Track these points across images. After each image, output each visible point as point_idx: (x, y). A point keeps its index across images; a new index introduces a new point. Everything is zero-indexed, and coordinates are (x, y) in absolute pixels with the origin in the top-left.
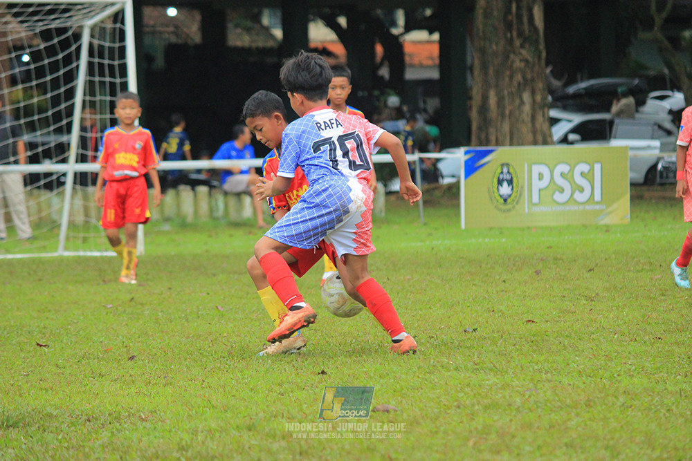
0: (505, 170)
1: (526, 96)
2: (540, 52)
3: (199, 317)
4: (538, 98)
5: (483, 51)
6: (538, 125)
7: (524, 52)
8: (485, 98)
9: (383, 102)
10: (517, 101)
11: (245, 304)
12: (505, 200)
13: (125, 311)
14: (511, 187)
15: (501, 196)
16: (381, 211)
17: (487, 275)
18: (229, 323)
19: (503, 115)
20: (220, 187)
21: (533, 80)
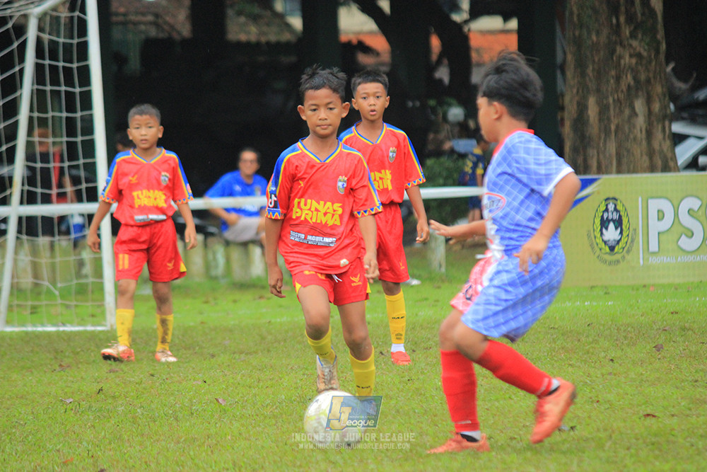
0: (611, 207)
1: (639, 105)
2: (658, 43)
3: (192, 414)
4: (656, 107)
5: (578, 43)
6: (656, 145)
7: (635, 43)
8: (582, 108)
9: (441, 115)
10: (627, 112)
11: (255, 395)
12: (612, 248)
13: (90, 407)
14: (619, 230)
15: (605, 243)
16: (440, 266)
17: (588, 353)
18: (234, 422)
19: (607, 132)
20: (220, 235)
21: (648, 81)
